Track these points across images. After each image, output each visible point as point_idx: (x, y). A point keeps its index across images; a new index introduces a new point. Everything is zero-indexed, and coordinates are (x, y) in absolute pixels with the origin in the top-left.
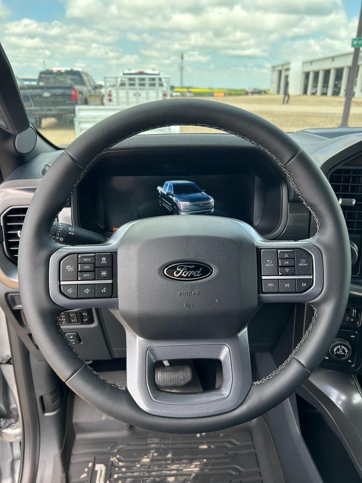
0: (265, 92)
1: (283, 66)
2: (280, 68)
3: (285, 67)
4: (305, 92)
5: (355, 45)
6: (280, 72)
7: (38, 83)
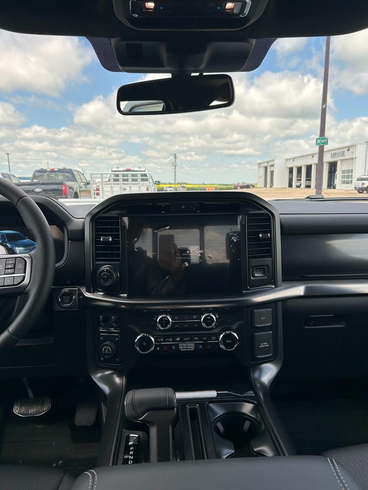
0: (253, 186)
1: (268, 162)
2: (266, 165)
3: (270, 163)
4: (290, 185)
5: (319, 144)
6: (266, 168)
7: (32, 180)
